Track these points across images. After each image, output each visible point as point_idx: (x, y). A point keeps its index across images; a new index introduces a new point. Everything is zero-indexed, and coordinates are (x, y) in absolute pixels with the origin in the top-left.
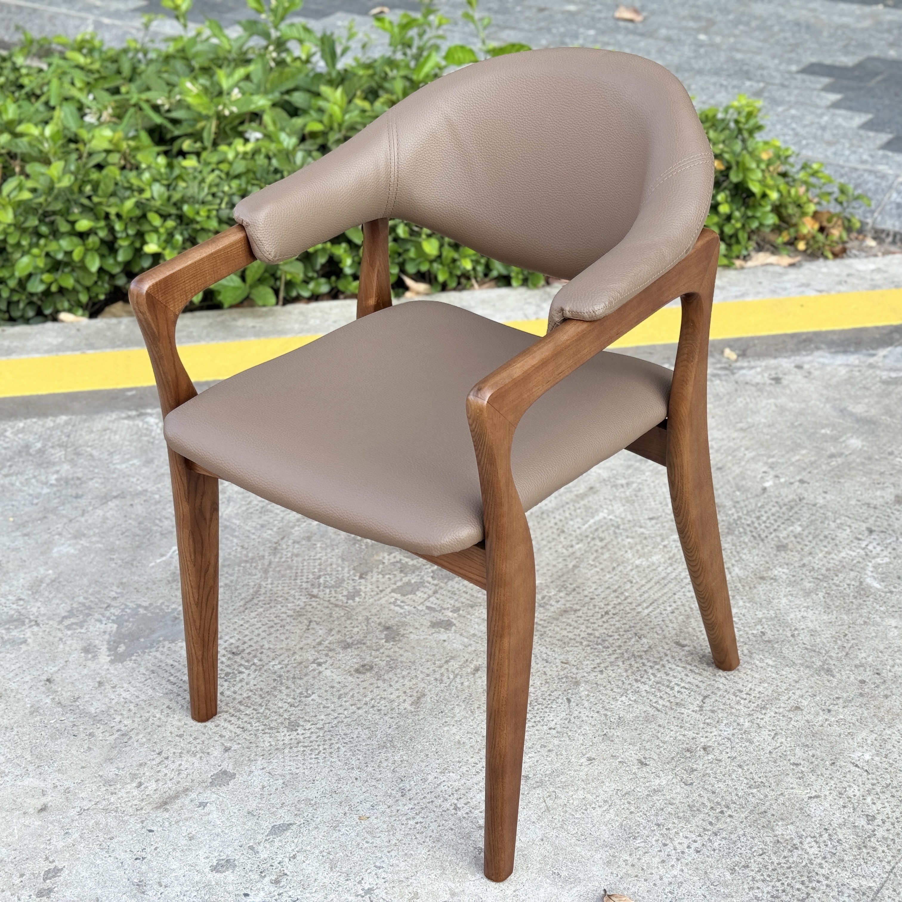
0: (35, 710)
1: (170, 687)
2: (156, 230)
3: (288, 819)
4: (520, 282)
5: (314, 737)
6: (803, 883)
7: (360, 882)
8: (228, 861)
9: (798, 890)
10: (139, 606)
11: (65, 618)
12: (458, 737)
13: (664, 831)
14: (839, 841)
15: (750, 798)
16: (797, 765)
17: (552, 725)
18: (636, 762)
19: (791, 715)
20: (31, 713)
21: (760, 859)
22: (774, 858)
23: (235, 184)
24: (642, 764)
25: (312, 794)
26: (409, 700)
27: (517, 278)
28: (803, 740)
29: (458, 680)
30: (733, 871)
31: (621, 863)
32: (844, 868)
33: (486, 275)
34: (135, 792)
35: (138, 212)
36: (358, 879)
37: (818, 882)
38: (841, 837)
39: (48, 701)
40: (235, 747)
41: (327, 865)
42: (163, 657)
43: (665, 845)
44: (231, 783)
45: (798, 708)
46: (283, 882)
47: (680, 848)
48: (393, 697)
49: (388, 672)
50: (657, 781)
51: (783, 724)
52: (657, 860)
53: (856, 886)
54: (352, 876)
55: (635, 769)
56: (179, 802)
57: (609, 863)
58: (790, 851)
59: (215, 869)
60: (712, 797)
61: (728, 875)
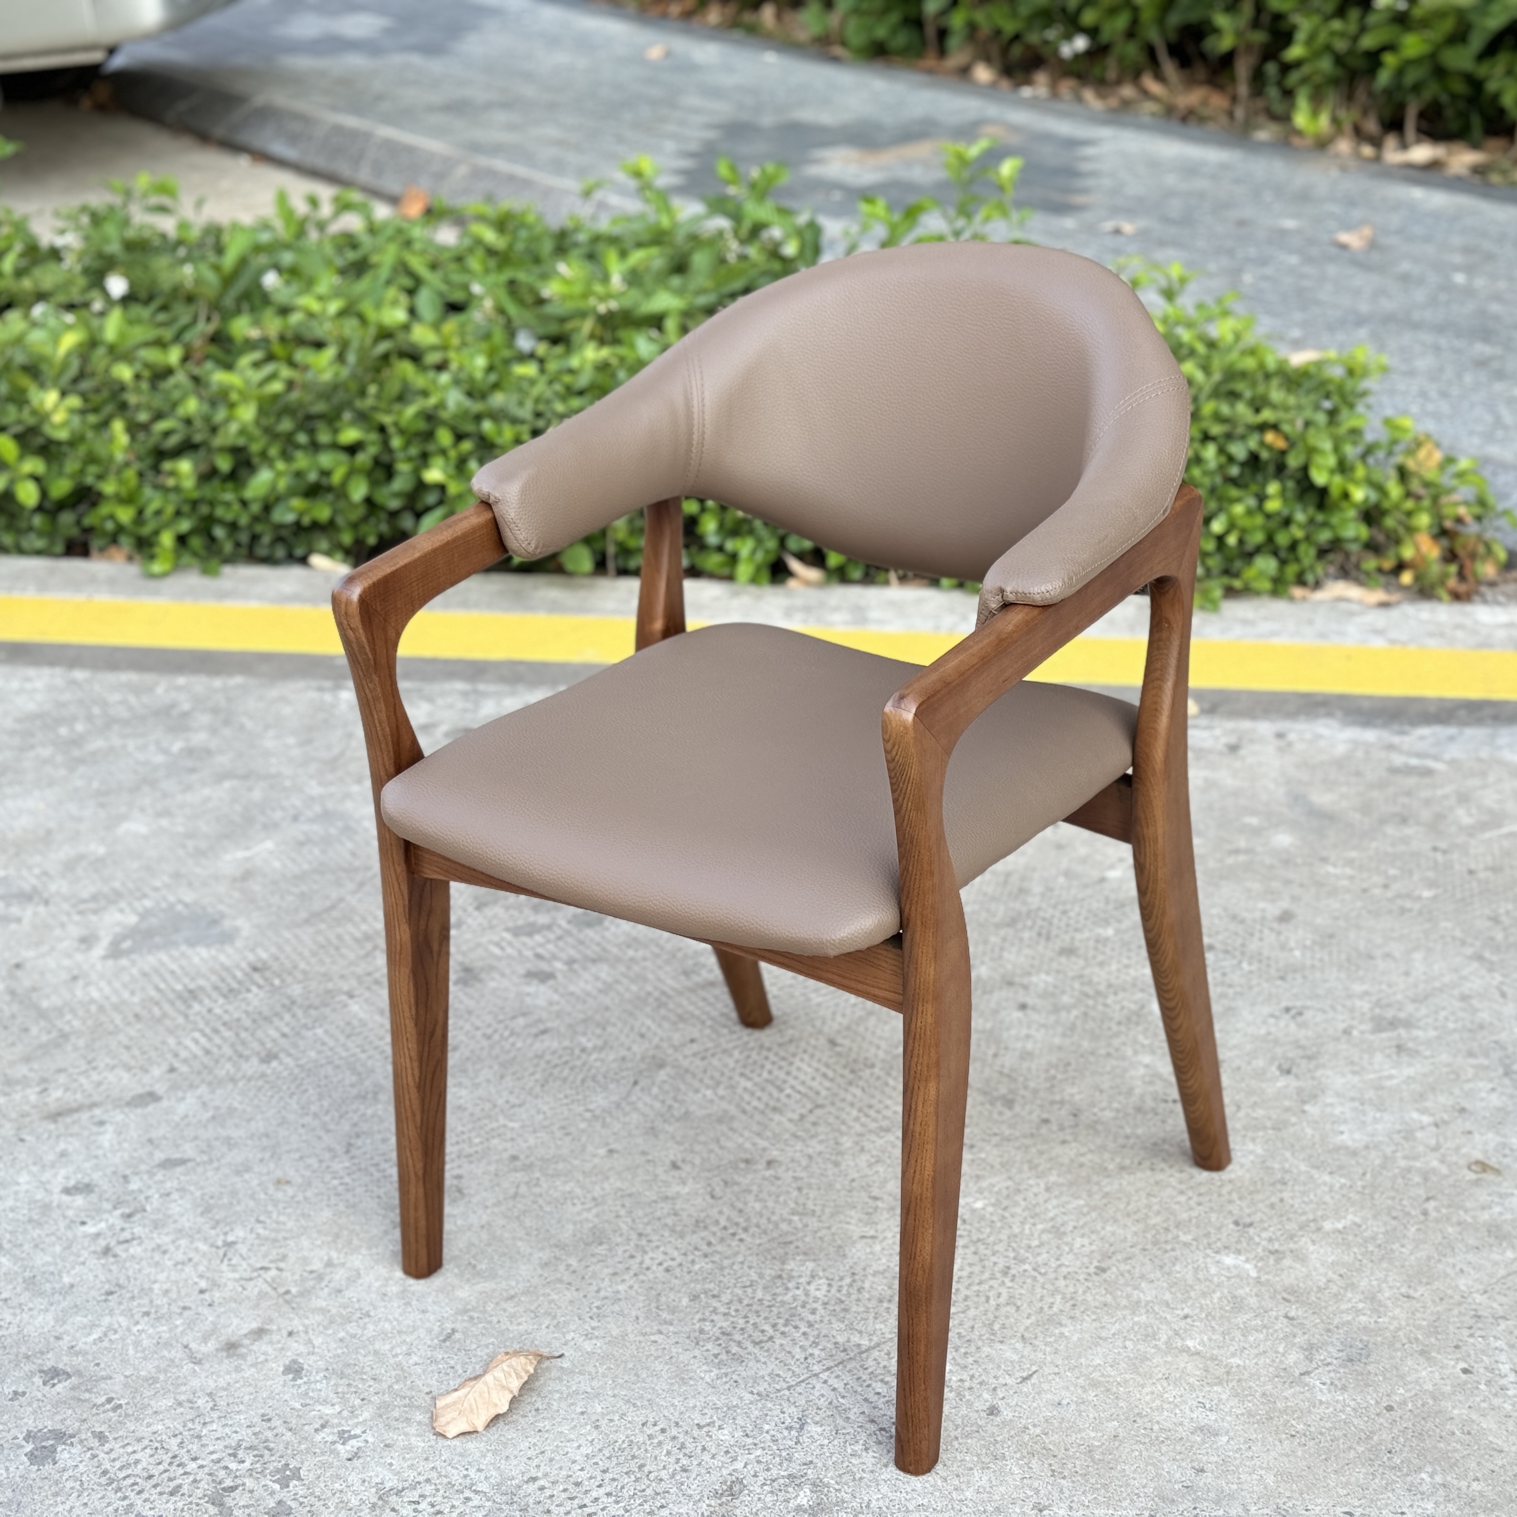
3: (190, 1154)
4: (952, 582)
6: (774, 1326)
7: (226, 1233)
8: (88, 1185)
9: (763, 1331)
10: (180, 901)
11: (84, 901)
13: (643, 1243)
15: (783, 1225)
16: (875, 1198)
17: (592, 1107)
18: (668, 1162)
21: (740, 1291)
22: (760, 1293)
24: (675, 1166)
25: (238, 1133)
27: (951, 575)
29: (511, 1040)
30: (695, 1298)
31: (562, 1268)
32: (842, 1319)
34: (33, 1098)
36: (226, 1229)
37: (796, 1327)
40: (184, 1069)
41: (200, 1210)
42: (169, 961)
43: (632, 1257)
44: (151, 1107)
46: (138, 1217)
50: (678, 1188)
52: (611, 1270)
53: (840, 1339)
54: (222, 1225)
55: (661, 1170)
56: (76, 1116)
57: (546, 1265)
58: (787, 1289)
59: (67, 1191)
60: (734, 1215)
61: (685, 1301)
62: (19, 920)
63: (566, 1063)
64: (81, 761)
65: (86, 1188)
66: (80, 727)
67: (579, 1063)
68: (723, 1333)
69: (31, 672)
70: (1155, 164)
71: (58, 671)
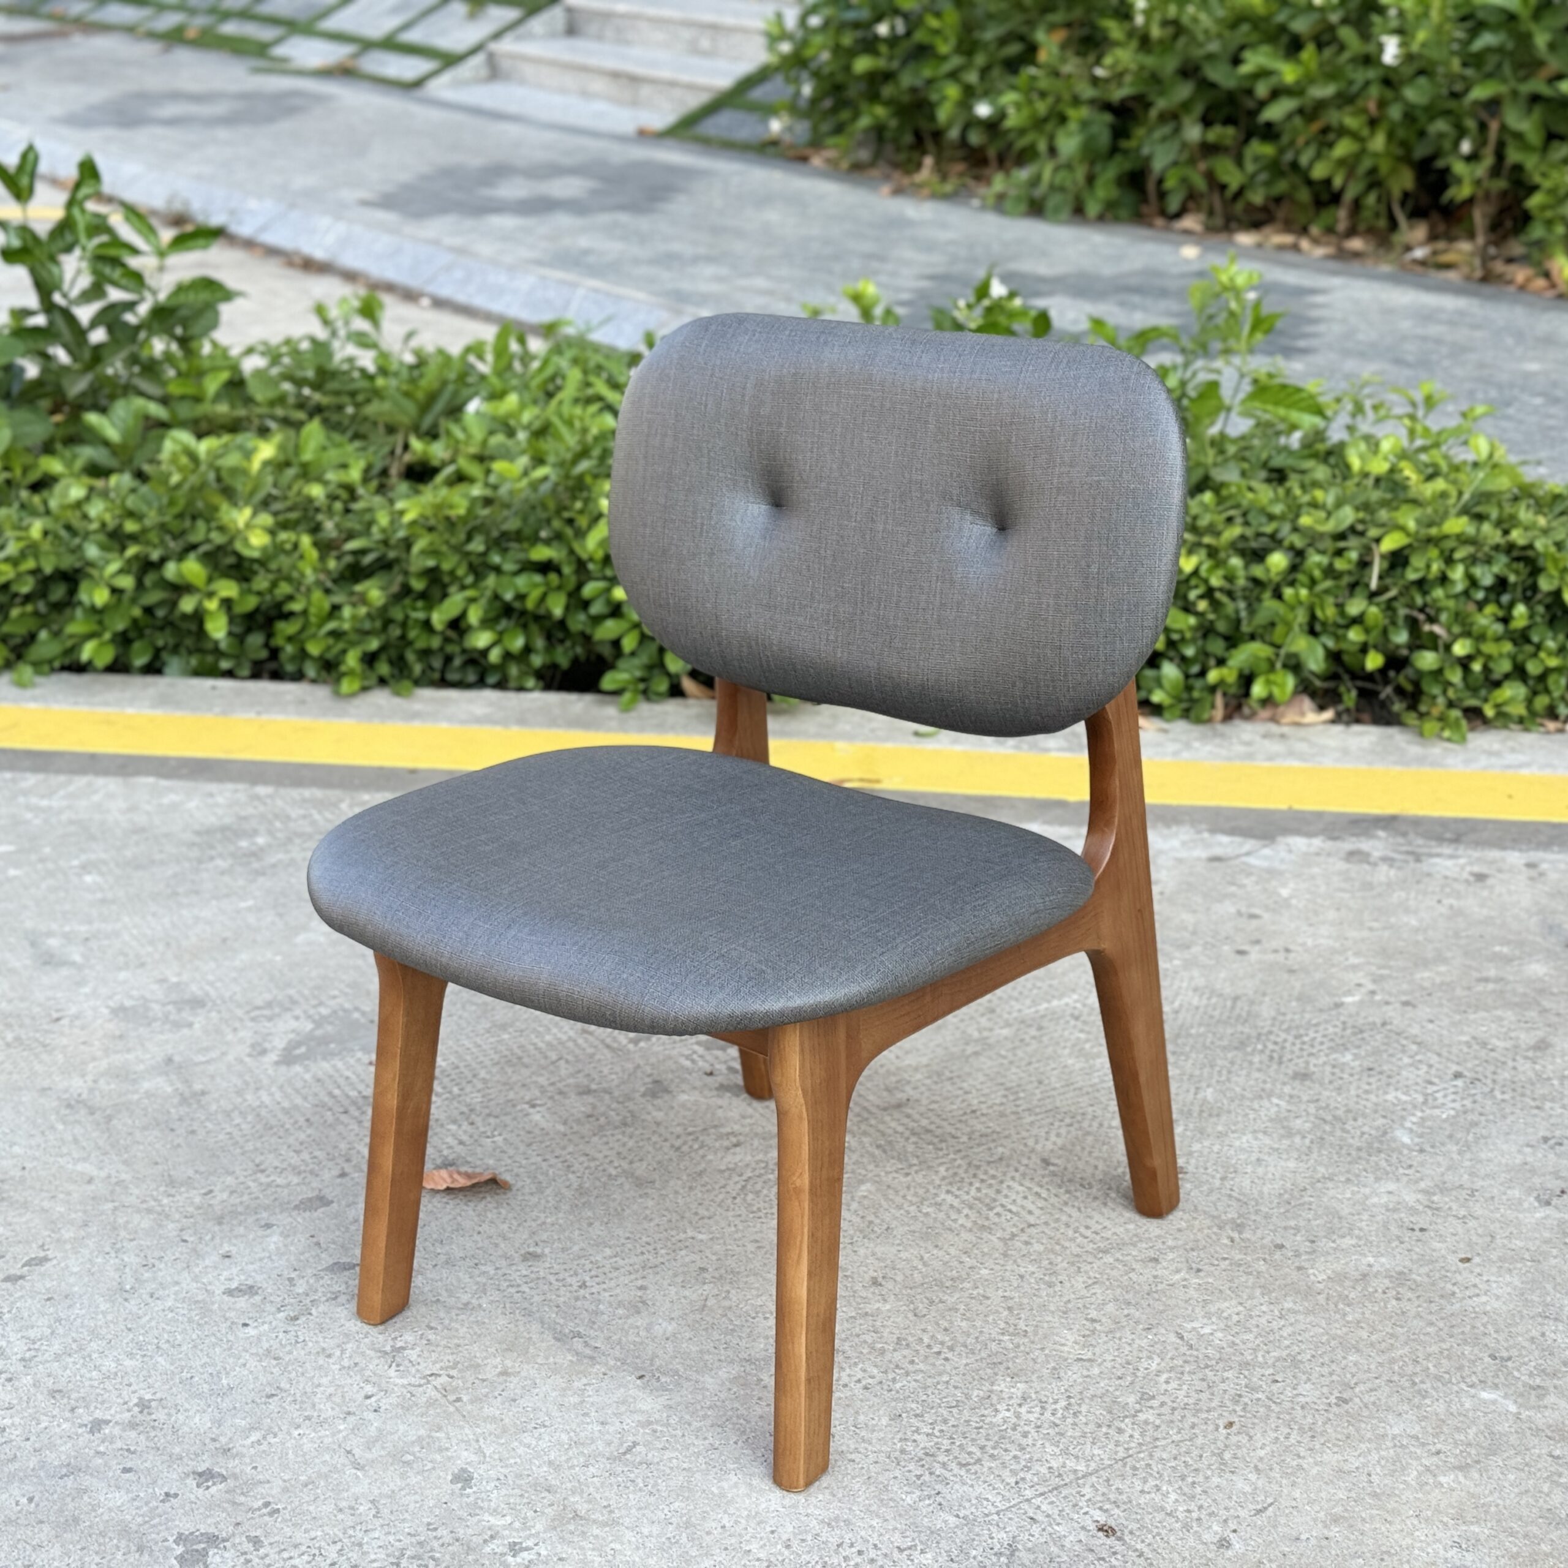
1: (326, 1099)
6: (982, 1447)
7: (394, 1339)
8: (251, 1287)
9: (969, 1453)
11: (258, 1008)
14: (1076, 1413)
15: (992, 1345)
16: (1093, 1321)
18: (867, 1277)
19: (1138, 1266)
21: (945, 1412)
22: (966, 1414)
24: (875, 1282)
28: (1129, 1296)
29: (701, 1152)
30: (896, 1417)
32: (1057, 1444)
34: (198, 1200)
37: (1006, 1450)
38: (1084, 1409)
45: (1154, 1260)
46: (303, 1319)
48: (600, 1155)
49: (616, 1128)
51: (1116, 1274)
53: (1055, 1464)
56: (241, 1218)
58: (997, 1411)
59: (229, 1292)
60: (940, 1334)
61: (885, 1421)
62: (190, 1025)
63: (759, 1176)
64: (261, 873)
65: (251, 1290)
66: (261, 840)
68: (927, 1454)
69: (213, 787)
70: (1388, 311)
71: (241, 786)
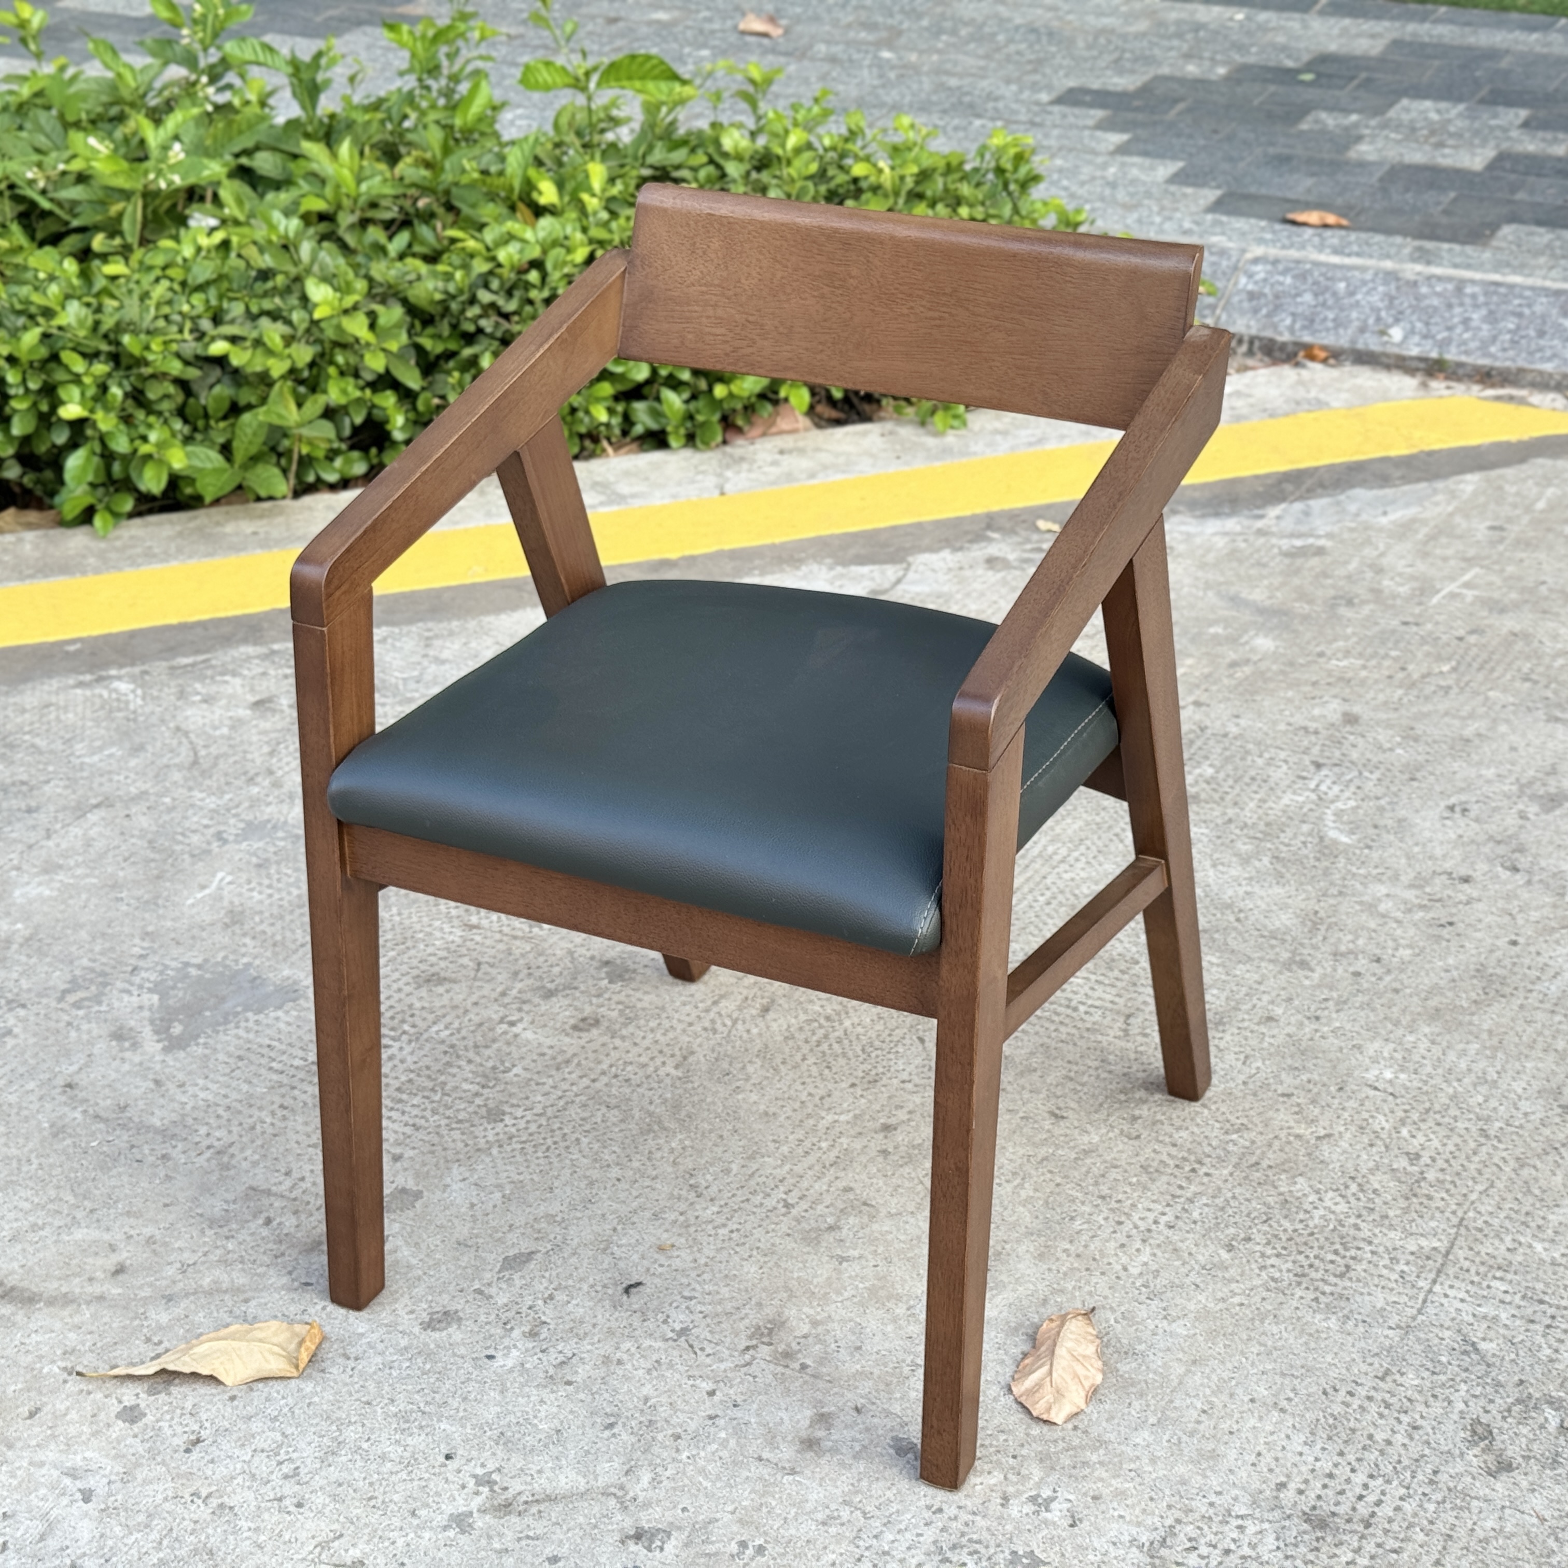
0: (58, 1131)
1: (275, 1077)
2: (77, 379)
3: (525, 1246)
4: (683, 441)
5: (533, 1128)
6: (1336, 1252)
7: (665, 1322)
8: (446, 1313)
9: (1332, 1262)
10: (187, 964)
11: (67, 992)
12: (762, 1108)
13: (1114, 1205)
14: (1375, 1191)
15: (1231, 1147)
16: (1289, 1096)
17: (905, 1076)
18: (1046, 1115)
19: (1263, 1029)
20: (55, 1135)
21: (1265, 1228)
22: (1286, 1224)
23: (198, 299)
24: (1057, 1116)
25: (554, 1208)
26: (671, 1063)
27: (676, 432)
28: (1289, 1061)
29: (740, 1026)
30: (1230, 1248)
31: (1060, 1254)
32: (1391, 1227)
33: (625, 433)
34: (265, 1232)
35: (43, 352)
36: (661, 1317)
37: (1358, 1248)
38: (1377, 1186)
39: (77, 1114)
40: (409, 1153)
41: (607, 1303)
42: (251, 1036)
43: (1120, 1223)
44: (418, 1204)
45: (1270, 1019)
46: (545, 1332)
47: (1142, 1225)
48: (644, 1059)
49: (625, 1025)
50: (1086, 1139)
51: (1254, 1042)
52: (1112, 1245)
53: (1414, 1248)
54: (650, 1314)
55: (1047, 1125)
57: (1041, 1257)
58: (1307, 1212)
60: (1174, 1151)
61: (1224, 1254)
63: (826, 1036)
67: (840, 1033)
68: (1297, 1276)
